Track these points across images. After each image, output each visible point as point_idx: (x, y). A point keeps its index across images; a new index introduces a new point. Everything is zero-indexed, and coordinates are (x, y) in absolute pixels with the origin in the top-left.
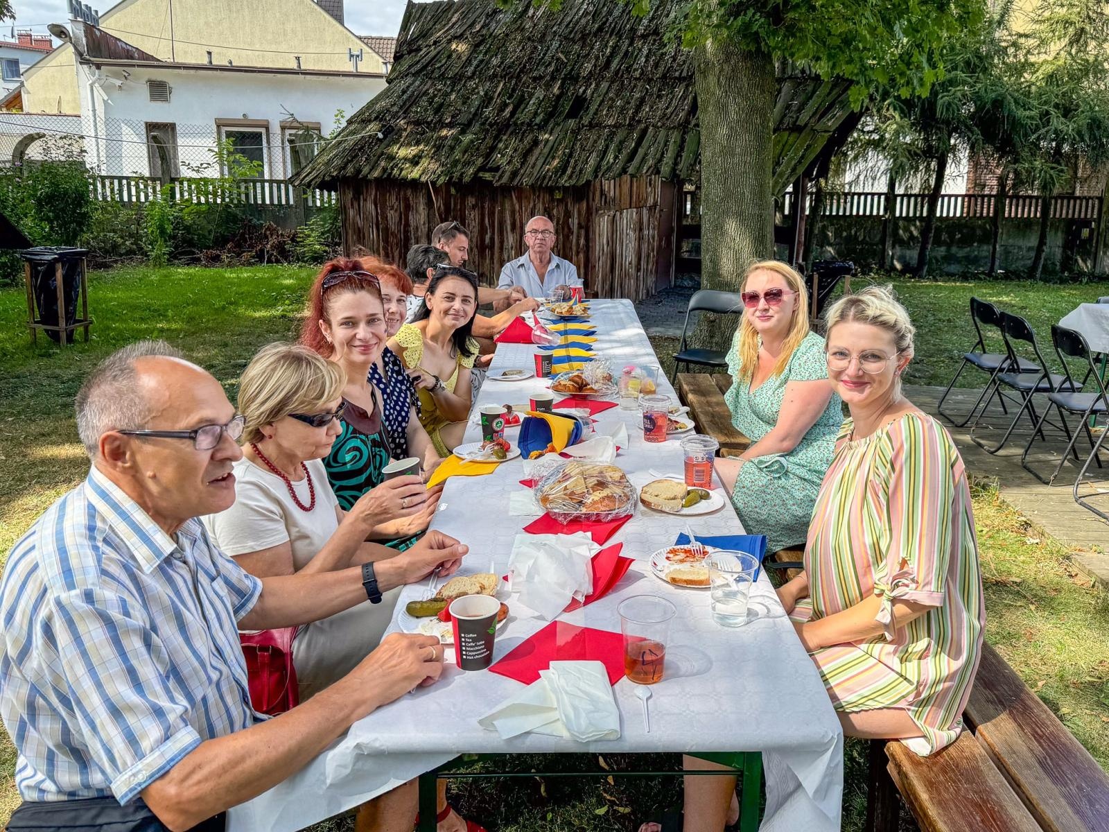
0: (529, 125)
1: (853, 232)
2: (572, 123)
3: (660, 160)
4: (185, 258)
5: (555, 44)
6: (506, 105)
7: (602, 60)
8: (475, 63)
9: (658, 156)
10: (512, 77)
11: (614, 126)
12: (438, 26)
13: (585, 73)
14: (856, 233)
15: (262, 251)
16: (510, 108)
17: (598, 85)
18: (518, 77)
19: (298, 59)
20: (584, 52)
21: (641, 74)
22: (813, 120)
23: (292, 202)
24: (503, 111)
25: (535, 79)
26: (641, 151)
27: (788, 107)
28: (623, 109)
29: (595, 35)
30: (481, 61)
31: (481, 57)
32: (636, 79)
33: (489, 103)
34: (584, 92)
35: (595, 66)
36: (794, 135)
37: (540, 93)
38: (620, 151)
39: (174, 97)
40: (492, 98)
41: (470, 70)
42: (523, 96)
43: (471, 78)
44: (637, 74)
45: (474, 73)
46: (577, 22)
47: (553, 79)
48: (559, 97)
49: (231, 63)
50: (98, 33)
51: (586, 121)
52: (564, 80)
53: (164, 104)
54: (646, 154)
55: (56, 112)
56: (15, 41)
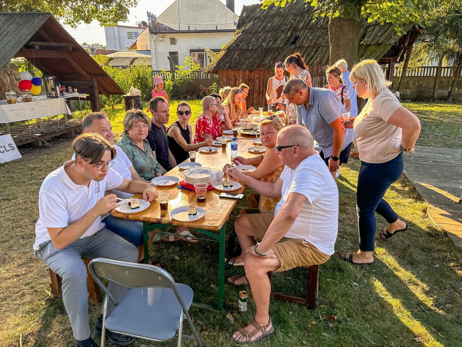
0: (277, 48)
1: (421, 83)
2: (293, 46)
3: (322, 59)
4: (176, 97)
5: (291, 17)
6: (271, 41)
7: (307, 21)
8: (262, 26)
9: (322, 57)
10: (274, 31)
11: (307, 47)
12: (252, 14)
13: (300, 27)
14: (422, 83)
15: (199, 95)
16: (272, 42)
17: (304, 32)
18: (277, 30)
19: (216, 26)
20: (301, 19)
21: (321, 26)
22: (386, 41)
23: (209, 78)
24: (269, 43)
25: (282, 31)
26: (315, 56)
27: (376, 36)
28: (312, 40)
29: (306, 12)
30: (264, 26)
31: (265, 24)
32: (319, 28)
33: (265, 41)
34: (299, 34)
35: (304, 24)
36: (377, 47)
37: (283, 36)
38: (308, 56)
39: (177, 43)
40: (266, 39)
41: (260, 29)
42: (277, 37)
43: (260, 32)
44: (319, 26)
45: (261, 30)
46: (300, 8)
47: (289, 30)
48: (290, 37)
49: (196, 29)
50: (156, 23)
51: (297, 45)
52: (292, 30)
53: (175, 46)
54: (317, 57)
55: (146, 50)
56: (137, 26)
